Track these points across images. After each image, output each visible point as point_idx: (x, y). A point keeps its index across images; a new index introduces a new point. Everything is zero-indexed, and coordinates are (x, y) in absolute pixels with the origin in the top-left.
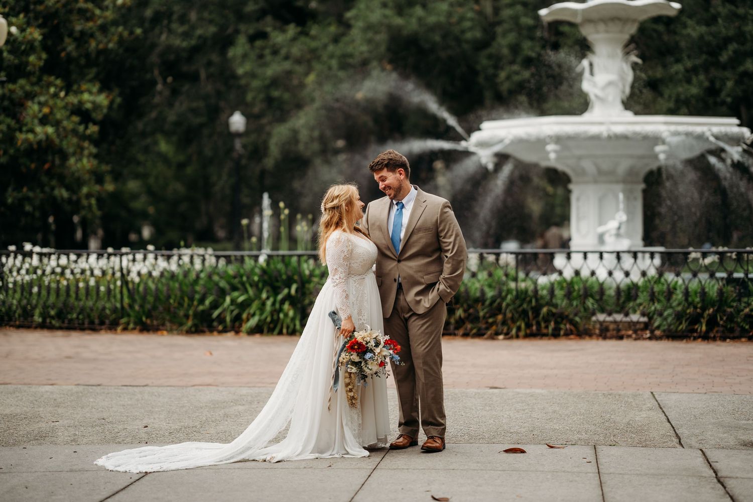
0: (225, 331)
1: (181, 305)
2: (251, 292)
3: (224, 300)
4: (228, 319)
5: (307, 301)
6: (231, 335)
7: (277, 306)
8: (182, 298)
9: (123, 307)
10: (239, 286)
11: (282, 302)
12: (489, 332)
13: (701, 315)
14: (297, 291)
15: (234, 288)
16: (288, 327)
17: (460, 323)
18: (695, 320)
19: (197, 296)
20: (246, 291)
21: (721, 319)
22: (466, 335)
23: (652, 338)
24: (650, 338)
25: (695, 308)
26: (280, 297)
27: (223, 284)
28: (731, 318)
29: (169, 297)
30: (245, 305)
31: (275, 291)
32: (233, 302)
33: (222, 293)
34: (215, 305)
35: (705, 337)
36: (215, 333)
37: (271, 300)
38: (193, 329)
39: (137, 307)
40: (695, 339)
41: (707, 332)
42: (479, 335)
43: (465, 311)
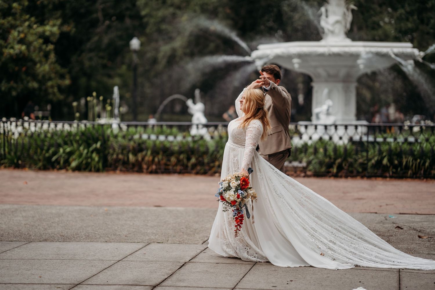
0: (60, 169)
1: (36, 153)
2: (75, 145)
3: (59, 151)
4: (62, 162)
5: (107, 152)
6: (63, 171)
7: (89, 154)
8: (36, 149)
9: (5, 154)
10: (69, 142)
11: (92, 152)
12: (210, 172)
13: (334, 163)
14: (101, 145)
15: (66, 143)
16: (95, 167)
17: (194, 166)
18: (330, 166)
19: (45, 148)
20: (72, 145)
21: (345, 165)
22: (197, 173)
23: (306, 176)
24: (304, 177)
25: (330, 158)
26: (91, 149)
27: (60, 141)
28: (351, 165)
29: (30, 148)
30: (71, 154)
31: (88, 146)
32: (64, 152)
33: (59, 146)
34: (55, 153)
35: (336, 176)
36: (55, 170)
37: (86, 151)
38: (42, 167)
39: (12, 154)
40: (330, 177)
41: (338, 172)
42: (205, 173)
43: (197, 159)
